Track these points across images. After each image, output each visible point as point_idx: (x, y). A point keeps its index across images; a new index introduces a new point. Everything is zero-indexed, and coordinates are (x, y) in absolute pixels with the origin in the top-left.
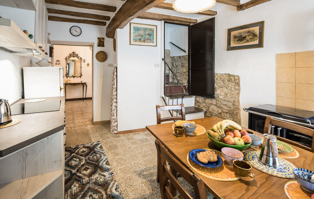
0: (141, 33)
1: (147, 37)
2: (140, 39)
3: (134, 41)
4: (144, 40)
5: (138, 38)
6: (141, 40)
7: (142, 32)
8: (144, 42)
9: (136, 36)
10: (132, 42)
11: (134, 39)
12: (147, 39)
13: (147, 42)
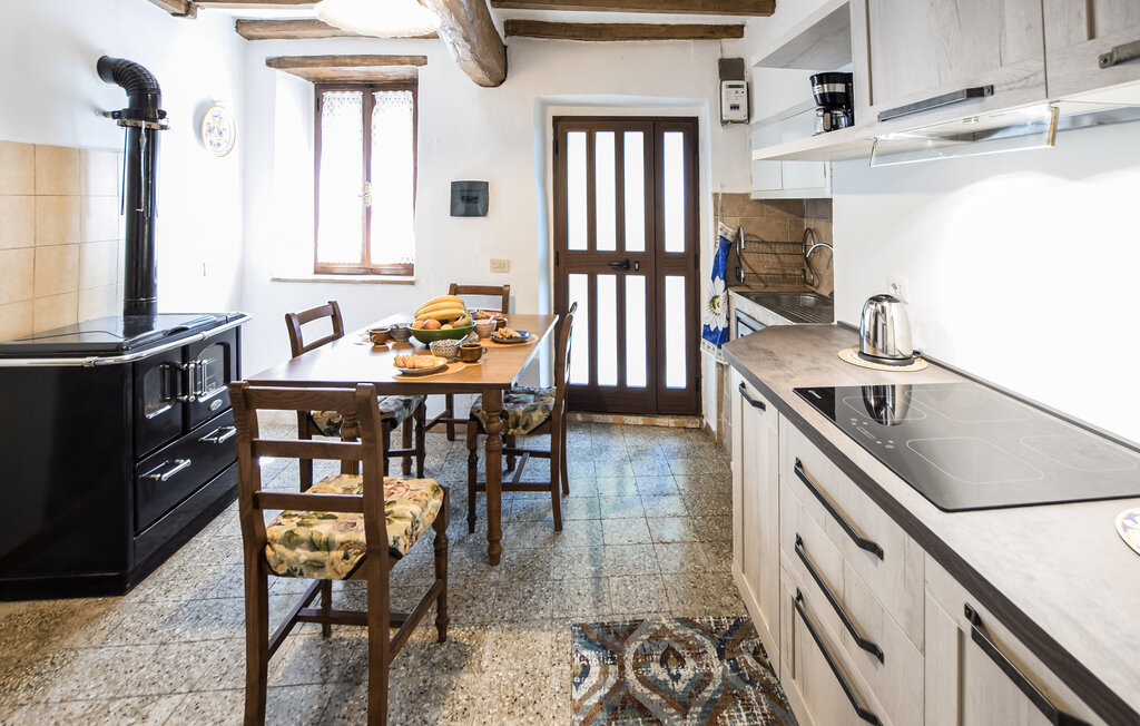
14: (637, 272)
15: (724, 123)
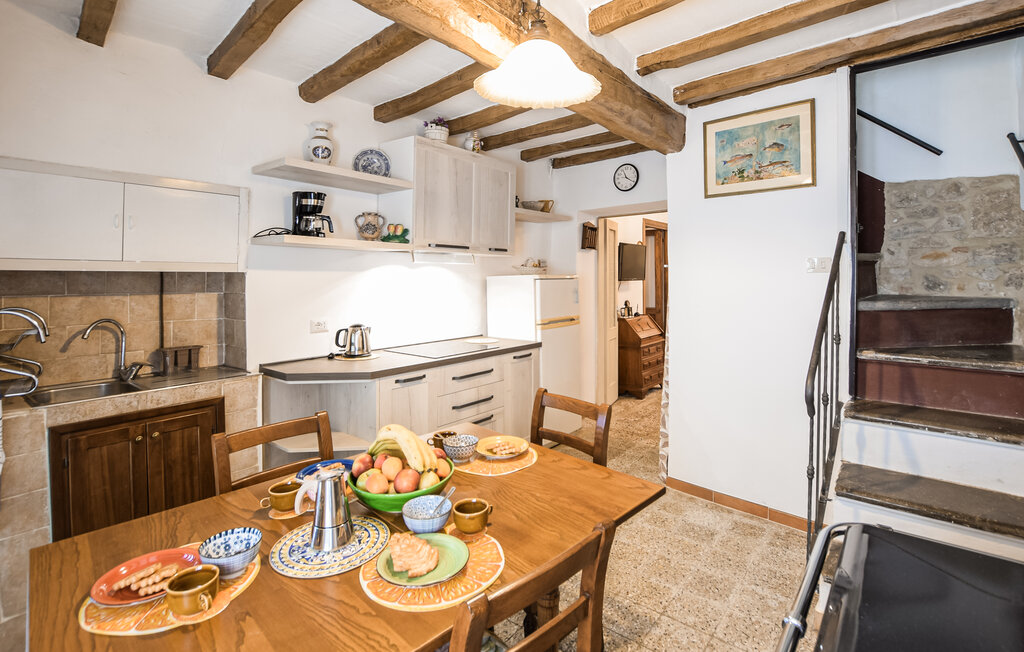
0: (744, 149)
1: (770, 155)
2: (741, 172)
3: (717, 183)
4: (757, 172)
5: (735, 167)
6: (745, 174)
7: (746, 145)
8: (759, 178)
9: (725, 163)
10: (713, 189)
11: (718, 176)
12: (771, 164)
13: (770, 176)
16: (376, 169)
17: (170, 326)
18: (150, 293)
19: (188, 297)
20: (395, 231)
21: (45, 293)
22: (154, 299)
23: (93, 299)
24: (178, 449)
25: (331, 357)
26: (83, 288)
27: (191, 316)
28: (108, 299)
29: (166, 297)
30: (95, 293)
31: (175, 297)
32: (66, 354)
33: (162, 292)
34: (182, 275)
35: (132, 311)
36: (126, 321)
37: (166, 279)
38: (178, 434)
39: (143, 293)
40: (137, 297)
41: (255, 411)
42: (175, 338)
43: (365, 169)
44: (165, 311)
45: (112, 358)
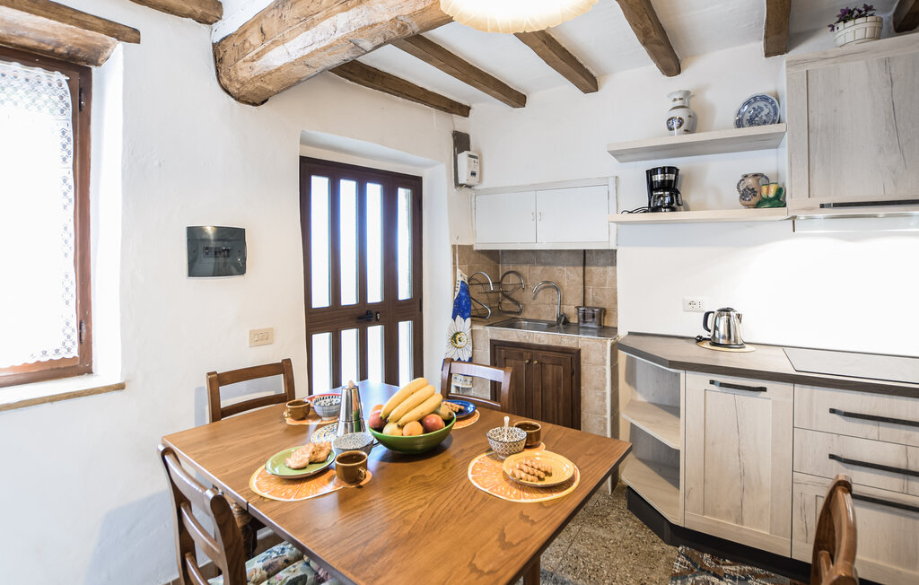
14: (377, 322)
15: (458, 185)
16: (764, 118)
17: (590, 291)
18: (578, 266)
19: (601, 269)
20: (768, 192)
21: (527, 263)
22: (580, 269)
23: (548, 267)
24: (550, 378)
25: (700, 340)
26: (543, 261)
27: (603, 285)
28: (555, 269)
29: (587, 268)
30: (549, 264)
31: (593, 268)
32: (536, 301)
33: (584, 265)
34: (598, 252)
35: (568, 277)
36: (565, 283)
37: (587, 255)
38: (550, 367)
39: (574, 265)
40: (570, 268)
41: (605, 370)
42: (593, 300)
43: (752, 122)
44: (587, 279)
45: (557, 308)
